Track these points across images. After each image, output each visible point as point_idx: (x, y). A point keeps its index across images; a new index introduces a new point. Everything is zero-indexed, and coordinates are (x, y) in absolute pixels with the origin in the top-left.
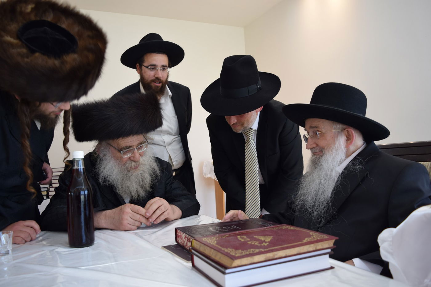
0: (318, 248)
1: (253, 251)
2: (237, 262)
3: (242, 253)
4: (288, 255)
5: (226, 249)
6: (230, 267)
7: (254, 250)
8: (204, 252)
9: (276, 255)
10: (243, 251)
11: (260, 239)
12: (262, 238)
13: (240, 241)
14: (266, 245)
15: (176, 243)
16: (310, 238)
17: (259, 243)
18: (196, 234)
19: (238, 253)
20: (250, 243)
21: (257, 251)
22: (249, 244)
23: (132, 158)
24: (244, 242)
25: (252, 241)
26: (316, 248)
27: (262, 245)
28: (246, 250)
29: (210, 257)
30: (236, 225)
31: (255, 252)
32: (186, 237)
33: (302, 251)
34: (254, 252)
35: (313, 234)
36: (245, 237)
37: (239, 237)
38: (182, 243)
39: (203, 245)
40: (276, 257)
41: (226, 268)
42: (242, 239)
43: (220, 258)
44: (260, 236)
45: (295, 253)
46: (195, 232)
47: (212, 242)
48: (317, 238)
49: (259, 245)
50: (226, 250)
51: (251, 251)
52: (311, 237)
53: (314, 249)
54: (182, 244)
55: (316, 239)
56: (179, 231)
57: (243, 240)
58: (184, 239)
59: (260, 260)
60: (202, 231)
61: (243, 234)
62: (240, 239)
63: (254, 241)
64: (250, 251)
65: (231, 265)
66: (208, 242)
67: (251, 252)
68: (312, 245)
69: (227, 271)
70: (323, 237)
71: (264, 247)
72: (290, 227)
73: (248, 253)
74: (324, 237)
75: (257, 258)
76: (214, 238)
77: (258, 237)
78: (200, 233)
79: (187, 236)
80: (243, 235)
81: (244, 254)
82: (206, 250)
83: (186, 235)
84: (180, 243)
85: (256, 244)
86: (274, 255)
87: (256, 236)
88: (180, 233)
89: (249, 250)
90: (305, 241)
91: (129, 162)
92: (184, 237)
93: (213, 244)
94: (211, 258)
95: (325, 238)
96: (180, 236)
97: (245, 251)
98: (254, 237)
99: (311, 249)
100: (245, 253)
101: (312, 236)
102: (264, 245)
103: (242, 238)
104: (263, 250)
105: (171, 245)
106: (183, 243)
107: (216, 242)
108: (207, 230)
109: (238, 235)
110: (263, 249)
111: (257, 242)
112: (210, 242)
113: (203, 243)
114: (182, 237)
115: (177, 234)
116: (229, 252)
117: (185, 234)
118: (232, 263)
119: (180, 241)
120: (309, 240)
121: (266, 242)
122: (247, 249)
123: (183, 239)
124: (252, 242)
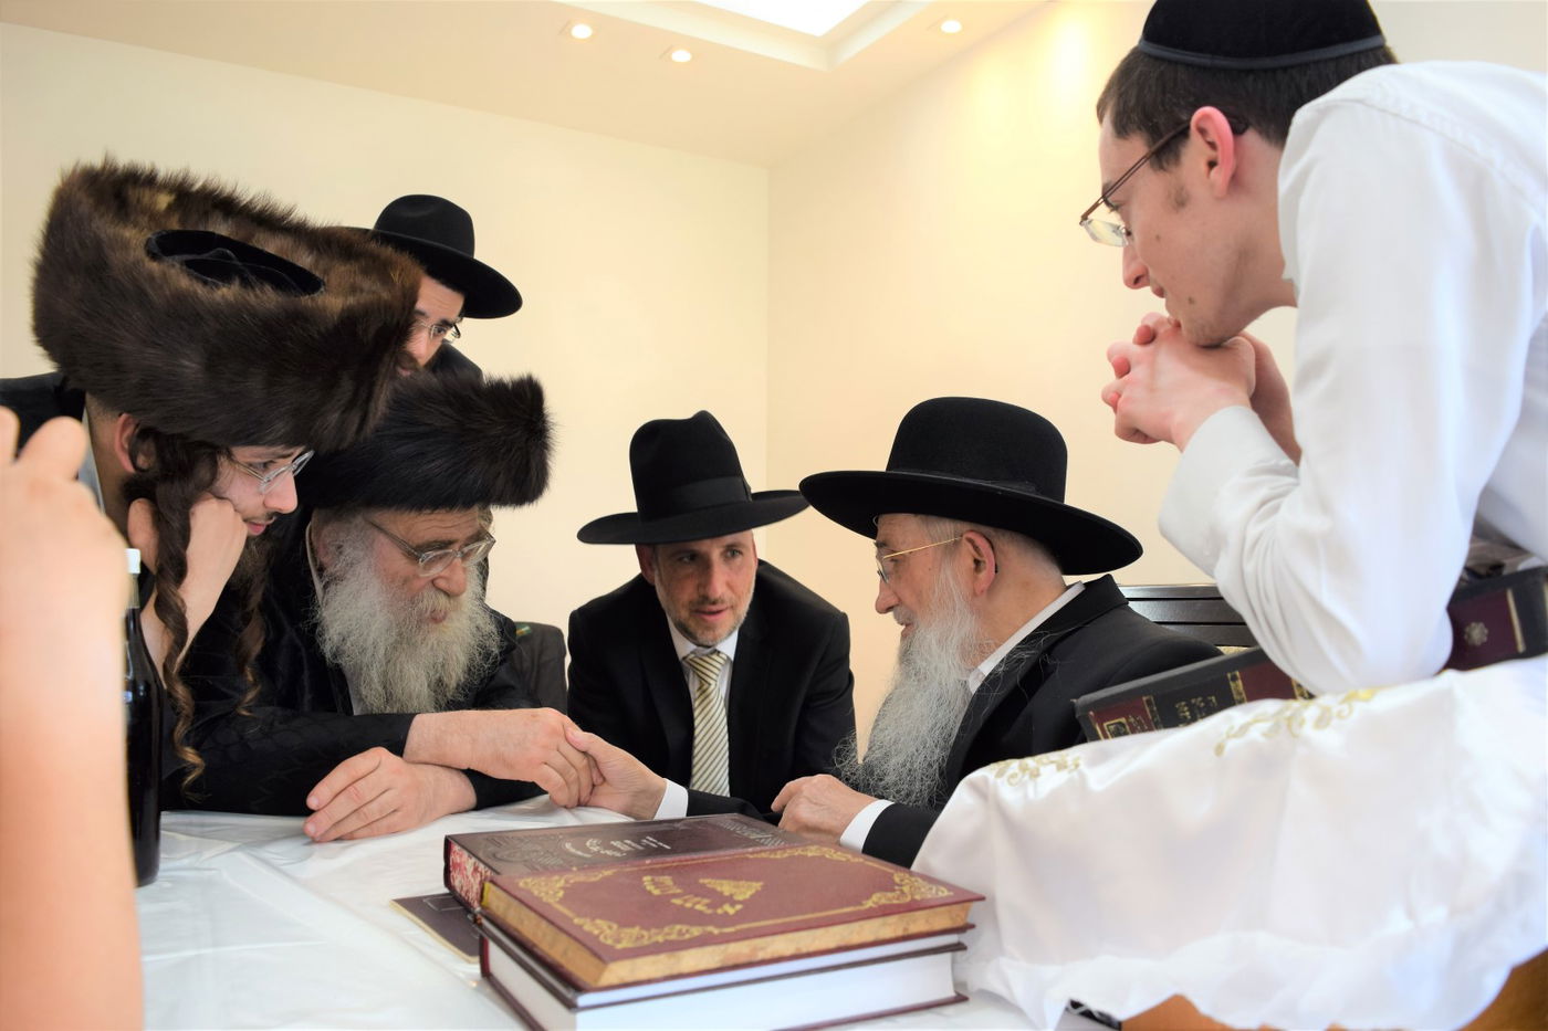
0: (914, 929)
1: (680, 933)
2: (618, 971)
3: (643, 936)
4: (804, 950)
5: (588, 920)
6: (594, 985)
7: (684, 928)
8: (520, 927)
9: (762, 949)
10: (645, 933)
11: (719, 889)
12: (726, 887)
13: (650, 893)
14: (731, 911)
15: (446, 891)
16: (890, 895)
17: (708, 906)
18: (511, 862)
19: (629, 937)
20: (677, 901)
21: (696, 931)
22: (674, 904)
23: (442, 584)
24: (658, 896)
25: (686, 897)
26: (905, 929)
27: (720, 911)
28: (657, 927)
29: (535, 945)
30: (660, 836)
31: (687, 936)
32: (476, 869)
33: (856, 940)
34: (684, 935)
35: (902, 880)
36: (667, 880)
37: (647, 879)
38: (465, 889)
39: (516, 903)
40: (761, 956)
41: (579, 989)
42: (657, 888)
43: (565, 953)
44: (718, 878)
45: (832, 944)
46: (509, 855)
47: (547, 893)
48: (912, 895)
49: (709, 911)
50: (588, 927)
51: (674, 932)
52: (894, 890)
53: (900, 933)
54: (463, 894)
55: (909, 899)
56: (456, 848)
57: (656, 892)
58: (470, 877)
59: (703, 966)
60: (537, 851)
61: (663, 871)
62: (650, 888)
63: (696, 896)
64: (668, 934)
65: (596, 981)
66: (536, 893)
67: (674, 937)
68: (893, 919)
69: (583, 1000)
70: (934, 891)
71: (726, 920)
72: (833, 851)
73: (660, 939)
74: (937, 890)
75: (691, 959)
76: (559, 880)
77: (713, 881)
78: (527, 857)
79: (482, 867)
80: (663, 874)
81: (645, 942)
82: (526, 922)
83: (478, 862)
84: (458, 890)
85: (698, 907)
86: (755, 950)
87: (708, 878)
88: (461, 856)
89: (666, 930)
90: (869, 904)
91: (429, 593)
92: (472, 869)
93: (551, 901)
94: (535, 950)
95: (940, 894)
96: (459, 865)
97: (653, 931)
98: (701, 881)
99: (887, 933)
100: (650, 937)
101: (897, 888)
102: (726, 913)
103: (656, 885)
104: (716, 931)
105: (425, 897)
106: (467, 891)
107: (561, 894)
108: (551, 850)
109: (646, 875)
110: (717, 926)
111: (706, 901)
112: (543, 894)
113: (515, 898)
114: (465, 869)
115: (452, 857)
116: (596, 932)
117: (473, 860)
118: (601, 972)
119: (457, 882)
120: (883, 901)
121: (733, 903)
122: (660, 926)
123: (468, 879)
124: (686, 901)
